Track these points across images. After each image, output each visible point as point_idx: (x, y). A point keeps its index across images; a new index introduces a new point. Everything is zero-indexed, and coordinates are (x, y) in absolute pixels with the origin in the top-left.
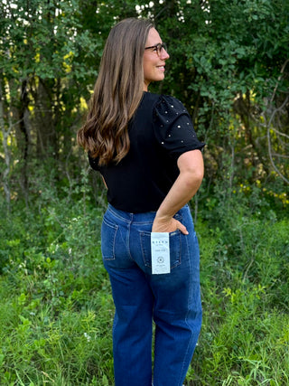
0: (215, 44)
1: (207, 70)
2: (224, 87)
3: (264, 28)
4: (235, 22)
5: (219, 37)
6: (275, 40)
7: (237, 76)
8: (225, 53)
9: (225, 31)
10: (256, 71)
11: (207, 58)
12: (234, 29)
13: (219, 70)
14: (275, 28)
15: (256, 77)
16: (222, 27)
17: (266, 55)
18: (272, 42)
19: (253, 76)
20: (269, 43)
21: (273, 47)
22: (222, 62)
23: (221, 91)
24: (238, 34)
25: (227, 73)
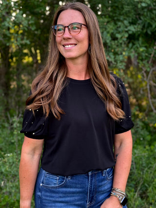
0: (113, 23)
1: (108, 41)
2: (119, 53)
3: (145, 14)
4: (127, 8)
5: (115, 18)
6: (154, 21)
7: (127, 46)
8: (120, 30)
9: (120, 14)
10: (140, 42)
11: (108, 32)
12: (126, 13)
13: (116, 42)
14: (153, 13)
15: (141, 47)
16: (118, 12)
17: (147, 32)
18: (152, 23)
19: (138, 46)
20: (149, 23)
21: (151, 26)
22: (119, 36)
23: (117, 56)
24: (128, 17)
25: (121, 44)
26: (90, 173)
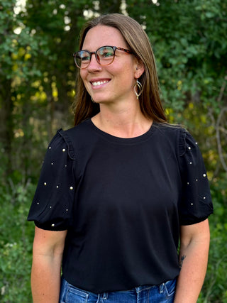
0: (164, 43)
3: (212, 27)
4: (184, 20)
5: (167, 35)
6: (223, 39)
7: (186, 76)
8: (175, 52)
9: (174, 30)
10: (204, 70)
11: (158, 57)
12: (183, 28)
13: (170, 70)
14: (222, 28)
15: (205, 77)
16: (171, 26)
17: (213, 55)
18: (220, 42)
19: (202, 76)
20: (217, 42)
22: (173, 61)
23: (172, 92)
24: (187, 33)
25: (177, 73)
26: (138, 290)
